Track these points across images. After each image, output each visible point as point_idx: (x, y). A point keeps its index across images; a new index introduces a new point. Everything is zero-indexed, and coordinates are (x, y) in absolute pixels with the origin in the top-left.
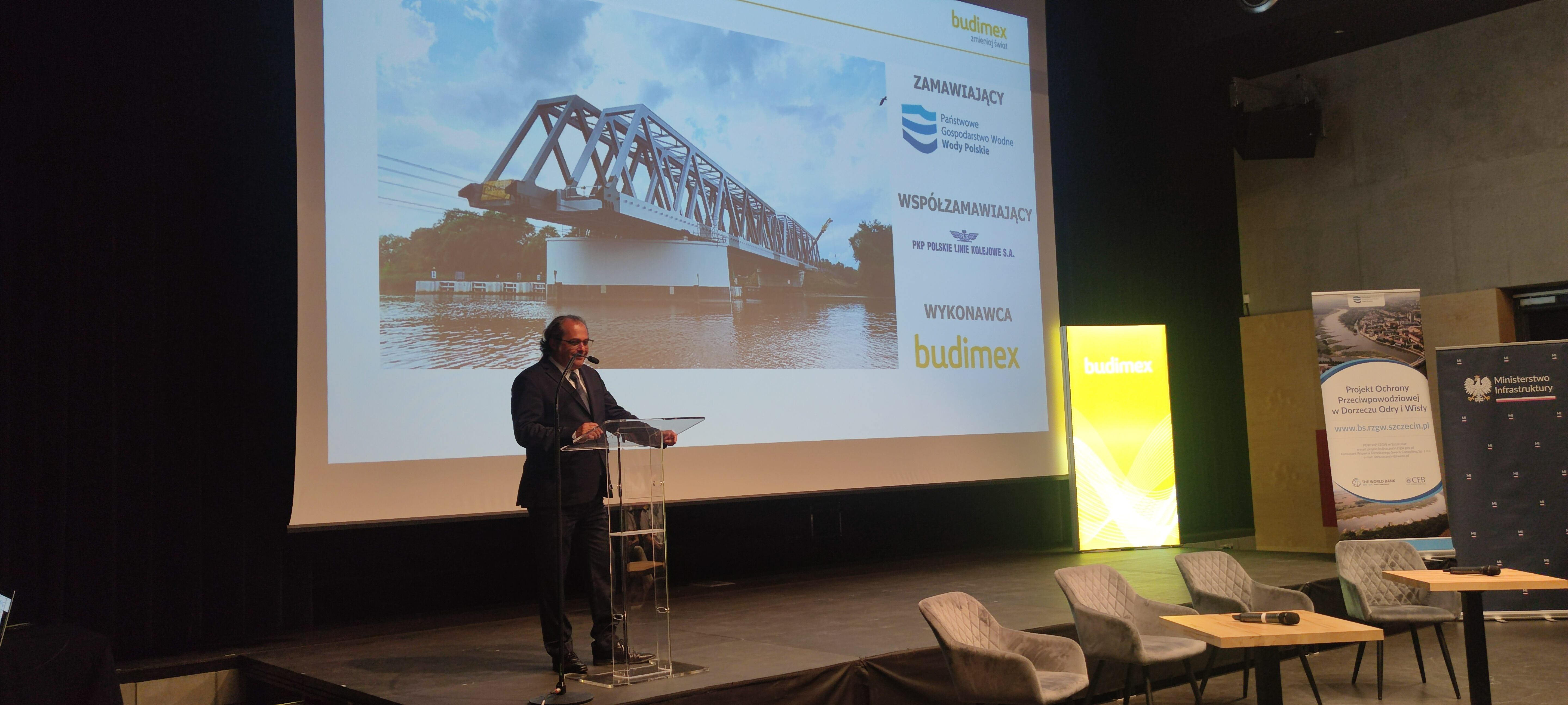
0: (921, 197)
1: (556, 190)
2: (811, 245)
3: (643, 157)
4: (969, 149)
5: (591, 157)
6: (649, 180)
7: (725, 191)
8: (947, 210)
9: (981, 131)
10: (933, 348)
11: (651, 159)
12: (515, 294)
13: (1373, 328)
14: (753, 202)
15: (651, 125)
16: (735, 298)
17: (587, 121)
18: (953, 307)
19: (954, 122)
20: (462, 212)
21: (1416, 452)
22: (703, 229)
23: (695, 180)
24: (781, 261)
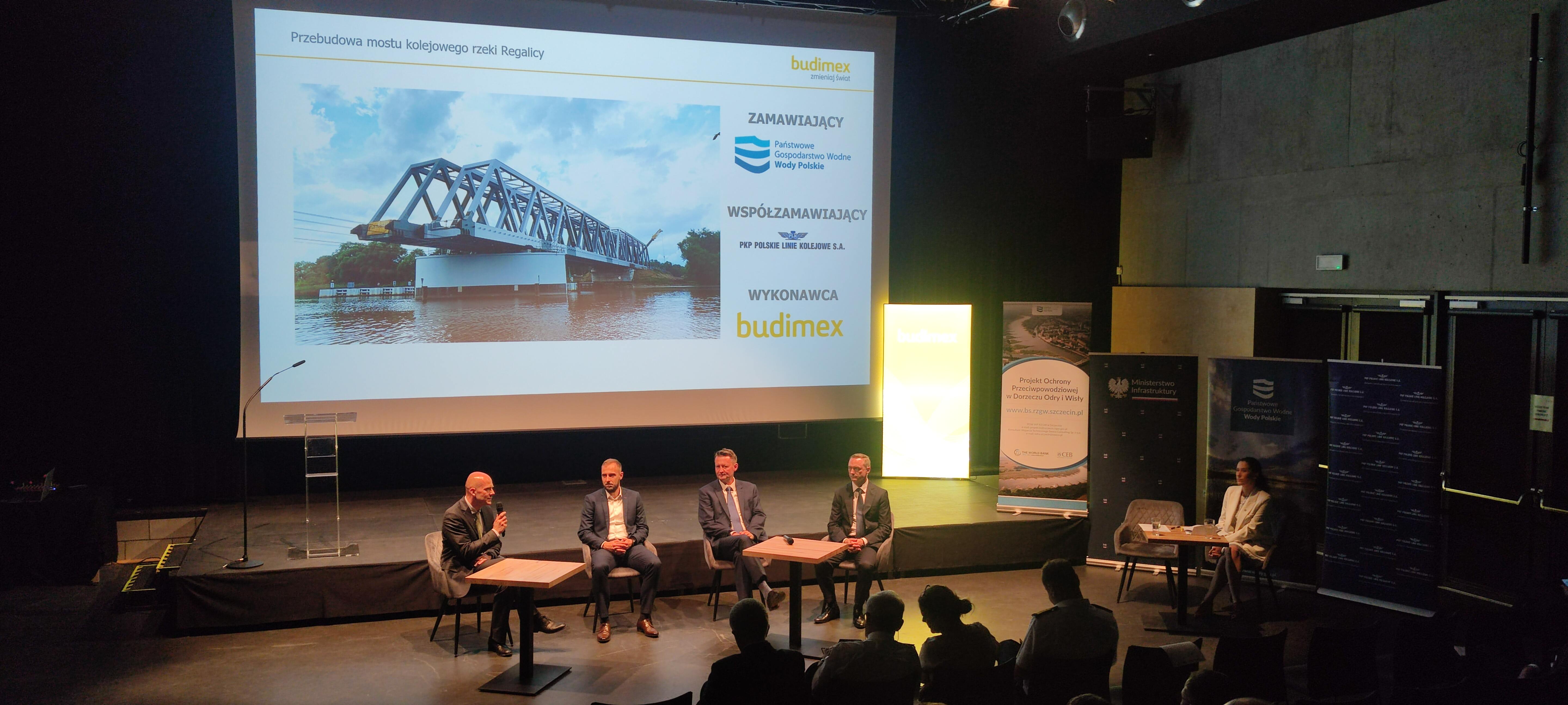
0: (750, 207)
1: (424, 224)
2: (641, 250)
3: (495, 196)
4: (802, 166)
5: (453, 200)
6: (500, 212)
7: (565, 216)
8: (776, 216)
9: (816, 151)
10: (755, 323)
11: (502, 198)
12: (391, 295)
13: (1049, 333)
14: (590, 222)
15: (502, 173)
16: (570, 291)
17: (450, 175)
18: (777, 291)
19: (788, 146)
20: (353, 244)
21: (1069, 433)
22: (545, 243)
23: (539, 209)
24: (613, 263)
